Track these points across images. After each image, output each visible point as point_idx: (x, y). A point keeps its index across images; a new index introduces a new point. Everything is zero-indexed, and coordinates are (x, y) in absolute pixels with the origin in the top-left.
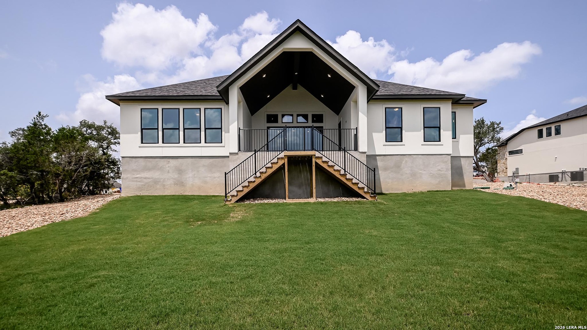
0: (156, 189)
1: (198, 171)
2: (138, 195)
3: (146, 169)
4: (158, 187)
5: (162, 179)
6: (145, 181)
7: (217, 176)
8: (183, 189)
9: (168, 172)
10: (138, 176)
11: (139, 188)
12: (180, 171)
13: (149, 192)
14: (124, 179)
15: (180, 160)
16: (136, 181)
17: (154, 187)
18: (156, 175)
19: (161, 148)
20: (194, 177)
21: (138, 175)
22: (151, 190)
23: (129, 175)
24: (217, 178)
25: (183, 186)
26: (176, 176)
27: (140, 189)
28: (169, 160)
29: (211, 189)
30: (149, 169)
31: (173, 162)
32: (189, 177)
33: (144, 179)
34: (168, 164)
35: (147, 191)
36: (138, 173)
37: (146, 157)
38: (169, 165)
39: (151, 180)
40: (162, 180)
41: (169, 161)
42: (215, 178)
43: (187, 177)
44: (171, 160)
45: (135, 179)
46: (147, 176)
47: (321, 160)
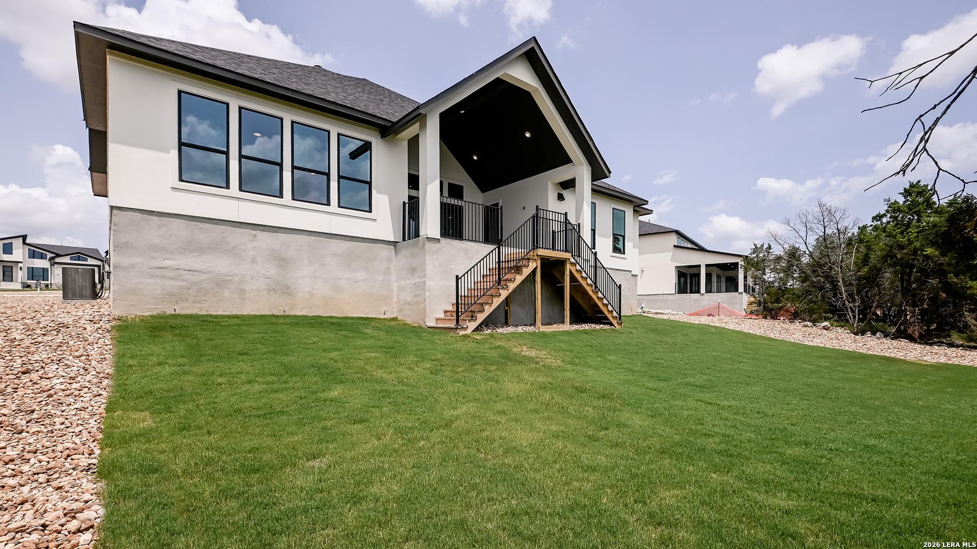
0: (221, 300)
1: (323, 265)
2: (168, 312)
3: (190, 247)
4: (226, 293)
5: (237, 275)
6: (189, 276)
7: (361, 277)
8: (289, 301)
9: (254, 261)
10: (167, 263)
11: (172, 295)
12: (283, 262)
13: (200, 305)
14: (124, 268)
15: (282, 236)
16: (163, 276)
17: (216, 294)
18: (220, 265)
19: (236, 202)
20: (315, 277)
21: (165, 262)
22: (205, 301)
23: (136, 260)
24: (360, 283)
25: (289, 294)
26: (273, 272)
27: (175, 297)
28: (254, 232)
29: (349, 303)
30: (202, 250)
31: (265, 239)
32: (304, 276)
33: (187, 272)
34: (251, 241)
35: (193, 302)
36: (169, 256)
37: (191, 219)
38: (256, 244)
39: (208, 276)
40: (236, 279)
41: (255, 235)
42: (358, 282)
43: (298, 275)
44: (259, 233)
45: (159, 272)
46: (196, 266)
47: (574, 267)
